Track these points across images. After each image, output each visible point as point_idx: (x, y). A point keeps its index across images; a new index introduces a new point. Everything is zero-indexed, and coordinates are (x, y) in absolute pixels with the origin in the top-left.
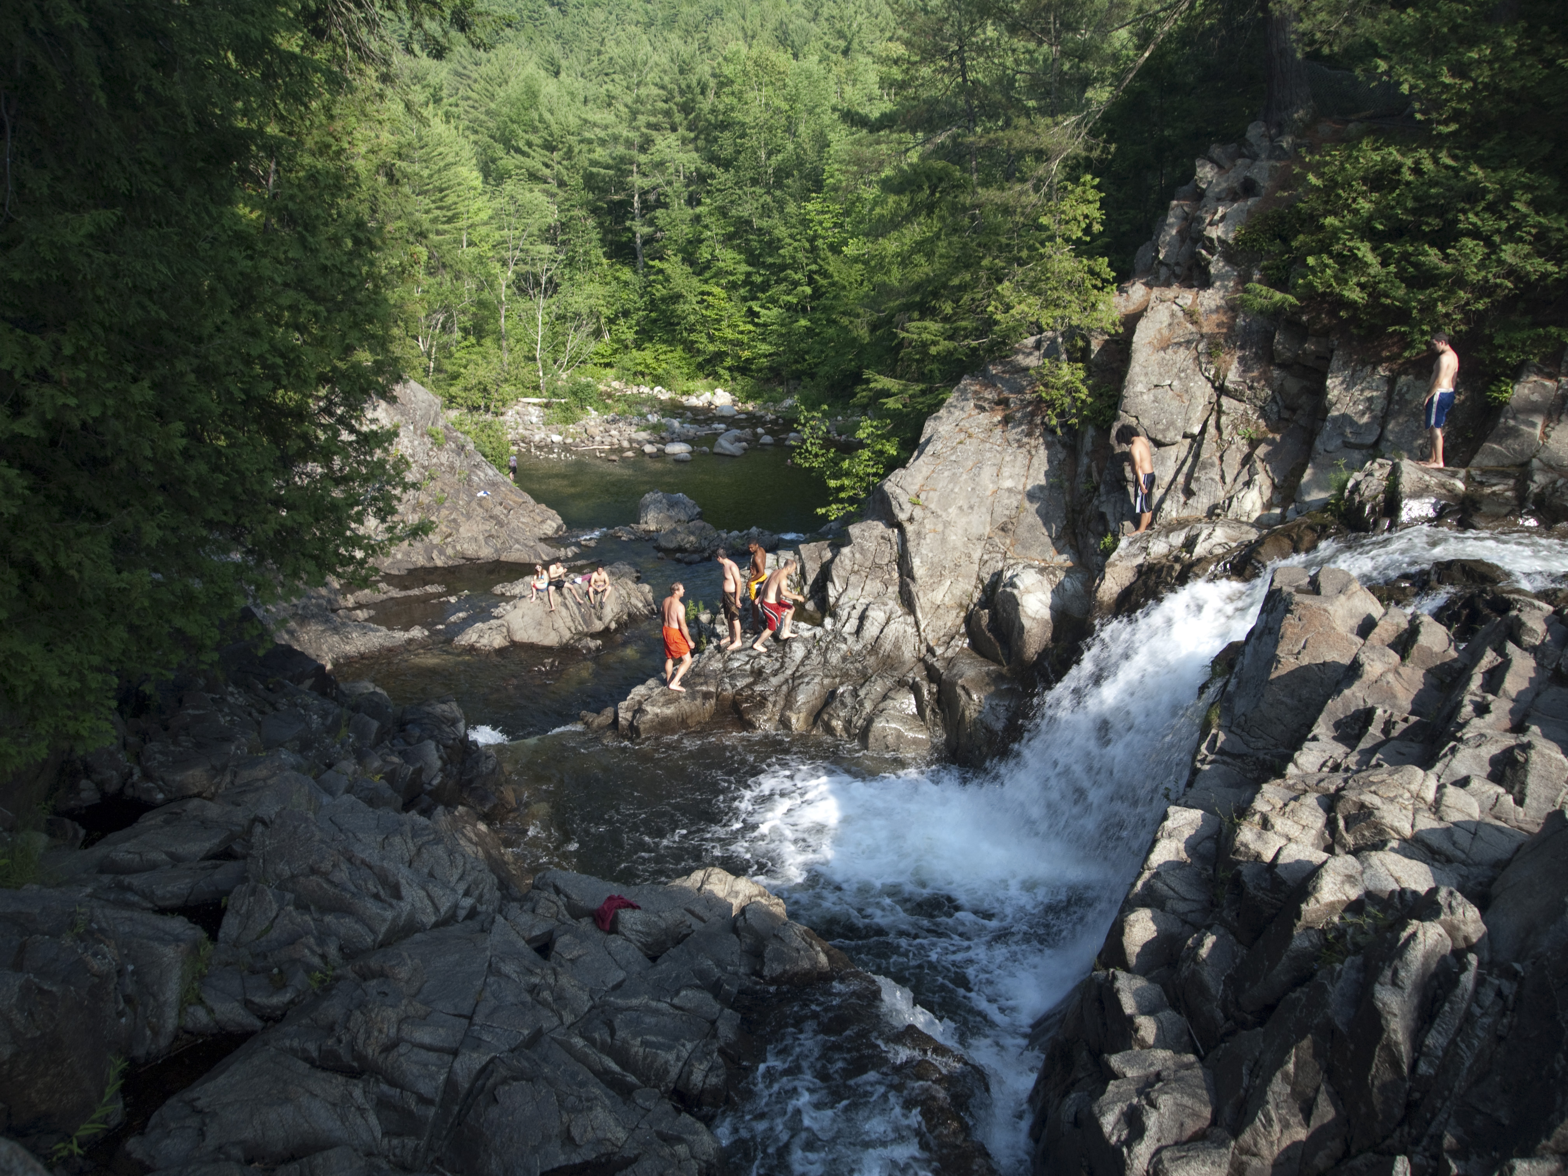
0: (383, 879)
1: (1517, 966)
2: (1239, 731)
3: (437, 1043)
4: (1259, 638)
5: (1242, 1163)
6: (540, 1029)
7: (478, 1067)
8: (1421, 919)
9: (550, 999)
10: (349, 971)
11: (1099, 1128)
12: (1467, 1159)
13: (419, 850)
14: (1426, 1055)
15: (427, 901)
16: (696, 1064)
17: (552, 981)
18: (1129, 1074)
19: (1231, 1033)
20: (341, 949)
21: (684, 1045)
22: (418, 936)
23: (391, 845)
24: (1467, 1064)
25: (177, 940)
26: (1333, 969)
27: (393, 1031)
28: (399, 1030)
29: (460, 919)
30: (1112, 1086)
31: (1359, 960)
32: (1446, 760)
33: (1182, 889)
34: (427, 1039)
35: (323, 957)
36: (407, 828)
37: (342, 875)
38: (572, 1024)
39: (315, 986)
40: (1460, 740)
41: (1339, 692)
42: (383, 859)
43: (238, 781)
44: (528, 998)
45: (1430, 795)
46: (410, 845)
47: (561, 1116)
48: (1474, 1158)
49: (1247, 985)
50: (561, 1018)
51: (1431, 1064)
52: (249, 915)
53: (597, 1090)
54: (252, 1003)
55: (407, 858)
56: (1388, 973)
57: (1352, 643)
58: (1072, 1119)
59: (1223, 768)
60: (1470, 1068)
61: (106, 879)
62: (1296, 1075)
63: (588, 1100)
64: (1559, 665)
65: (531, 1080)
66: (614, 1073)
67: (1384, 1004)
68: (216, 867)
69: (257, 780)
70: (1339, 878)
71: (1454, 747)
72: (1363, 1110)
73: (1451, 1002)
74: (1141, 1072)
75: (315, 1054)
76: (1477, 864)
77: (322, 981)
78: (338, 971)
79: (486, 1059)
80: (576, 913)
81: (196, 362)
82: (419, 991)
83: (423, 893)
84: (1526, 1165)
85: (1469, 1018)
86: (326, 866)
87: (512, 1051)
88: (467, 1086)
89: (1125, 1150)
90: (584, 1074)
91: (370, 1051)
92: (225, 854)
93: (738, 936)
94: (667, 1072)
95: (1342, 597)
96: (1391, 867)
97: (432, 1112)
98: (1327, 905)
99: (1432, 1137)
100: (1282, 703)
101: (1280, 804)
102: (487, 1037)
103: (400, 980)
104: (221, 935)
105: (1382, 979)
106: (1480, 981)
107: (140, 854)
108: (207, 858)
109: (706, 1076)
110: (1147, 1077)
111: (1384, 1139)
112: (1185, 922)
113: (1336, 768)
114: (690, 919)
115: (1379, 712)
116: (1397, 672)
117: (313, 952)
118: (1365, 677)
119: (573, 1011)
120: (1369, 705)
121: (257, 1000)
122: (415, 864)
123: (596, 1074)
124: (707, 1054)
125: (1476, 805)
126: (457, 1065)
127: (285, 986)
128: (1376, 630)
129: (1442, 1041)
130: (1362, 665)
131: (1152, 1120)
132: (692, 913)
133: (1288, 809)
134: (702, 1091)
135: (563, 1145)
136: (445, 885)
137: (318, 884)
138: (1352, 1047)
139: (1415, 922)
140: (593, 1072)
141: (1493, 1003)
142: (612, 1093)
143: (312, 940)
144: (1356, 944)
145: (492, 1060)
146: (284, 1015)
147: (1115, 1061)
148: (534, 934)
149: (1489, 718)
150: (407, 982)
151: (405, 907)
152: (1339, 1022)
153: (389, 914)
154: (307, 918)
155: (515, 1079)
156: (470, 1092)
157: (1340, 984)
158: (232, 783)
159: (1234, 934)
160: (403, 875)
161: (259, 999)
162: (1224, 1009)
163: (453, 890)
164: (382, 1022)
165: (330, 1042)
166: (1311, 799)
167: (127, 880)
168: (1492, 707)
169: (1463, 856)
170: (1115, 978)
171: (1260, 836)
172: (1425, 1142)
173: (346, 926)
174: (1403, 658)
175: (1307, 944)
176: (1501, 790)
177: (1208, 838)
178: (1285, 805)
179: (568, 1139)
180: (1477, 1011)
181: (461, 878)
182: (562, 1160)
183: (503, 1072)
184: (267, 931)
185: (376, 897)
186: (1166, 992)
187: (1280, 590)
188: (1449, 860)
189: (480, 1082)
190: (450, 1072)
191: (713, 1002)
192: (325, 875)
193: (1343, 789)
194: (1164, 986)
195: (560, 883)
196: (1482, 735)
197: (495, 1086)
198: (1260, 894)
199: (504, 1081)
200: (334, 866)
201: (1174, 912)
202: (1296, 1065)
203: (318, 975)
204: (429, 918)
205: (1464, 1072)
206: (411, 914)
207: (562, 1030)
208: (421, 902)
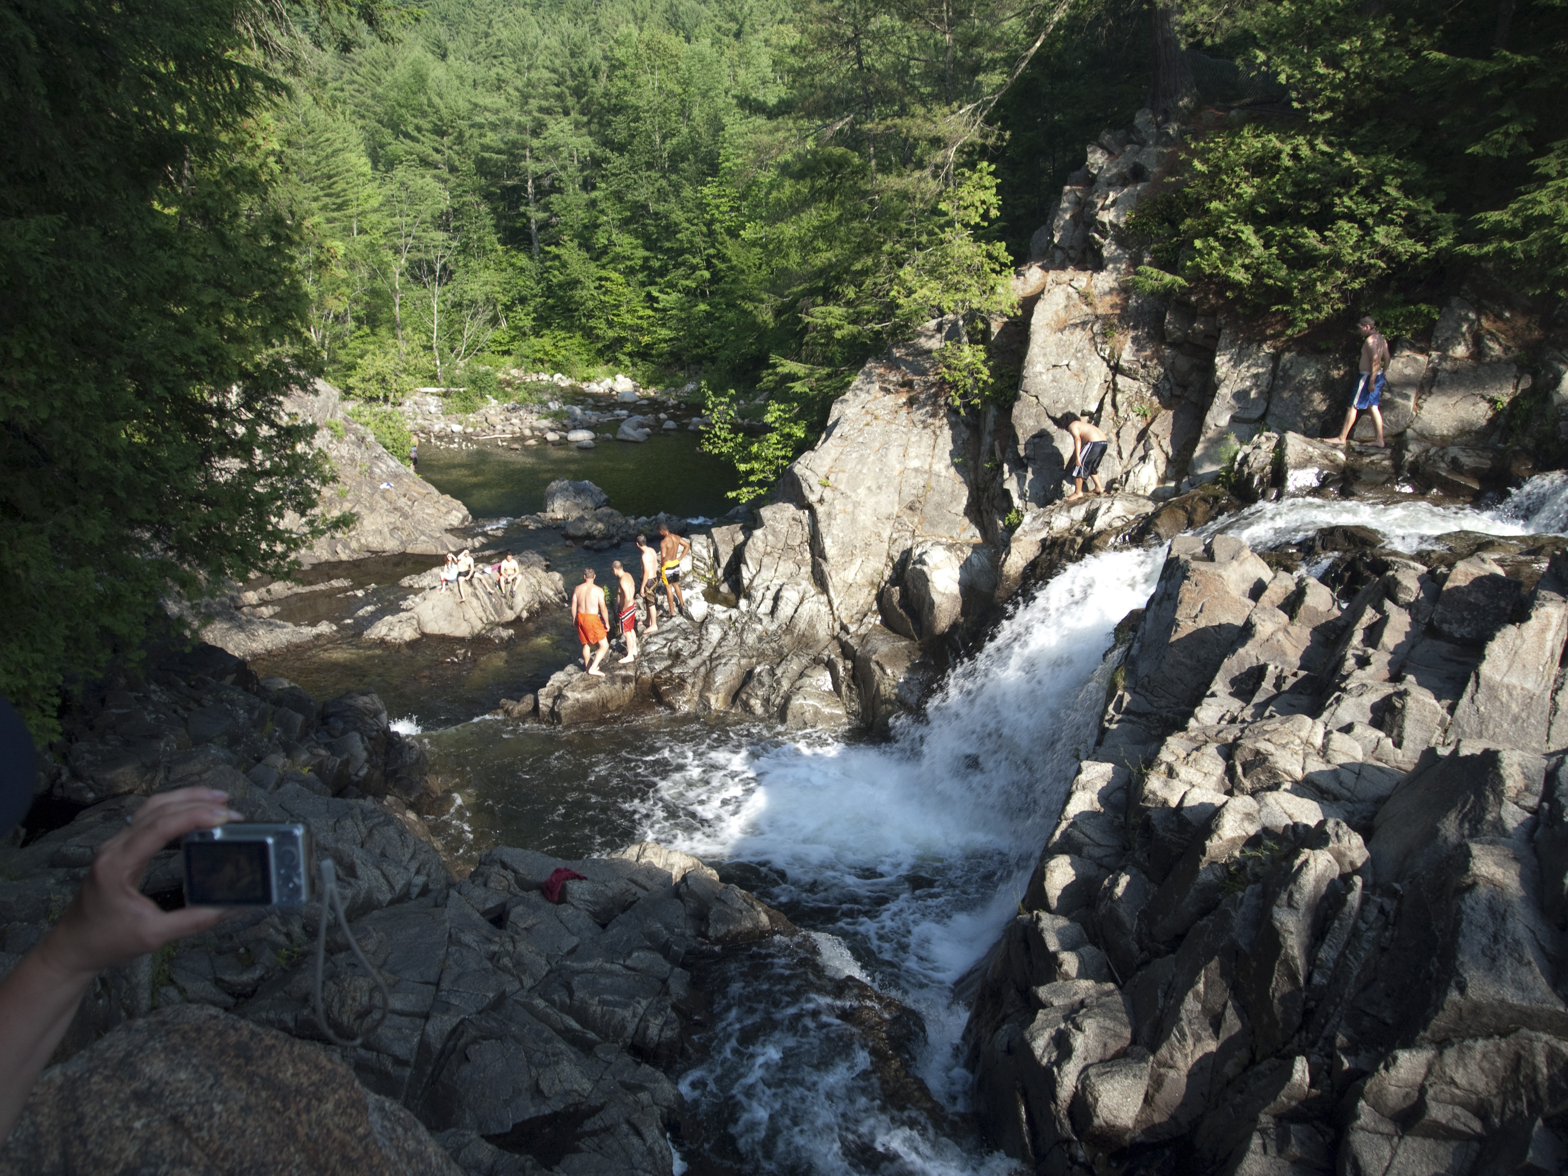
0: (339, 859)
1: (1397, 886)
2: (1143, 692)
3: (409, 1008)
4: (1159, 603)
5: (1160, 1075)
6: (504, 992)
7: (449, 1028)
8: (1313, 848)
9: (510, 965)
11: (1031, 1052)
12: (1357, 1055)
13: (370, 833)
14: (1320, 967)
15: (382, 880)
16: (652, 1019)
17: (510, 948)
18: (1056, 1003)
19: (1146, 963)
20: (304, 928)
21: (639, 1003)
22: (376, 913)
23: (342, 827)
24: (1355, 973)
26: (1236, 897)
27: (365, 999)
28: (371, 998)
29: (414, 896)
30: (1041, 1015)
31: (1258, 887)
32: (1332, 709)
33: (1096, 835)
34: (400, 1005)
35: (288, 935)
36: (357, 811)
38: (532, 988)
39: (283, 963)
40: (1344, 690)
41: (1234, 652)
42: (337, 841)
43: (172, 777)
44: (489, 965)
45: (1318, 741)
46: (362, 827)
47: (530, 1071)
48: (1363, 1053)
49: (1159, 917)
50: (521, 982)
51: (1323, 975)
53: (561, 1046)
54: (222, 980)
55: (359, 839)
56: (1284, 896)
57: (1244, 605)
58: (1005, 1048)
59: (1129, 726)
60: (1358, 977)
61: (61, 872)
62: (1206, 993)
63: (554, 1055)
64: (1431, 620)
65: (499, 1038)
66: (574, 1031)
67: (1281, 924)
68: (170, 857)
69: (192, 775)
70: (1239, 816)
71: (1338, 697)
72: (1266, 1020)
73: (1340, 919)
74: (1067, 1001)
75: (291, 1024)
76: (1361, 801)
77: (290, 958)
78: (306, 948)
79: (456, 1021)
80: (525, 885)
82: (385, 962)
83: (378, 873)
84: (1407, 1055)
85: (1355, 933)
87: (480, 1013)
88: (439, 1046)
89: (1055, 1070)
90: (548, 1032)
91: (345, 1019)
93: (682, 901)
94: (624, 1028)
95: (1235, 563)
96: (1285, 805)
97: (408, 1072)
98: (1228, 841)
99: (1326, 1039)
100: (1182, 663)
101: (1184, 754)
102: (455, 1001)
103: (367, 952)
105: (1279, 902)
106: (1365, 900)
109: (661, 1030)
110: (1073, 1005)
111: (1285, 1044)
112: (1100, 866)
113: (1233, 720)
114: (634, 889)
115: (1271, 668)
116: (1286, 631)
117: (278, 931)
118: (1257, 636)
119: (532, 975)
120: (1262, 662)
121: (227, 978)
122: (367, 846)
123: (559, 1032)
124: (660, 1010)
125: (1360, 748)
126: (429, 1028)
127: (253, 964)
128: (1267, 593)
129: (1334, 954)
130: (1254, 626)
131: (1079, 1042)
132: (635, 882)
133: (1191, 759)
134: (659, 1044)
135: (533, 1098)
136: (399, 863)
138: (1254, 964)
139: (1306, 850)
140: (555, 1030)
141: (1377, 919)
142: (574, 1049)
143: (276, 920)
144: (1255, 874)
145: (462, 1022)
146: (254, 991)
147: (1043, 992)
148: (487, 906)
149: (1369, 669)
150: (374, 954)
151: (363, 885)
152: (1242, 943)
153: (349, 893)
155: (485, 1038)
156: (442, 1052)
157: (1242, 909)
159: (1145, 873)
160: (358, 855)
161: (229, 977)
162: (1140, 942)
163: (406, 868)
164: (355, 991)
165: (306, 1012)
166: (1211, 749)
168: (1372, 660)
169: (1349, 794)
170: (1039, 919)
171: (1166, 784)
172: (1320, 1043)
174: (1291, 618)
176: (1382, 734)
177: (1119, 788)
178: (1188, 755)
179: (537, 1092)
180: (1363, 926)
181: (413, 857)
182: (532, 1111)
183: (472, 1032)
185: (336, 877)
186: (1086, 930)
187: (1178, 558)
188: (1336, 798)
189: (451, 1043)
190: (422, 1035)
191: (664, 962)
193: (1240, 738)
194: (1084, 925)
195: (507, 859)
196: (1364, 685)
197: (466, 1046)
198: (1168, 835)
199: (475, 1041)
201: (1090, 857)
202: (1205, 984)
203: (284, 952)
204: (386, 896)
205: (1353, 980)
206: (369, 892)
207: (524, 993)
208: (377, 880)
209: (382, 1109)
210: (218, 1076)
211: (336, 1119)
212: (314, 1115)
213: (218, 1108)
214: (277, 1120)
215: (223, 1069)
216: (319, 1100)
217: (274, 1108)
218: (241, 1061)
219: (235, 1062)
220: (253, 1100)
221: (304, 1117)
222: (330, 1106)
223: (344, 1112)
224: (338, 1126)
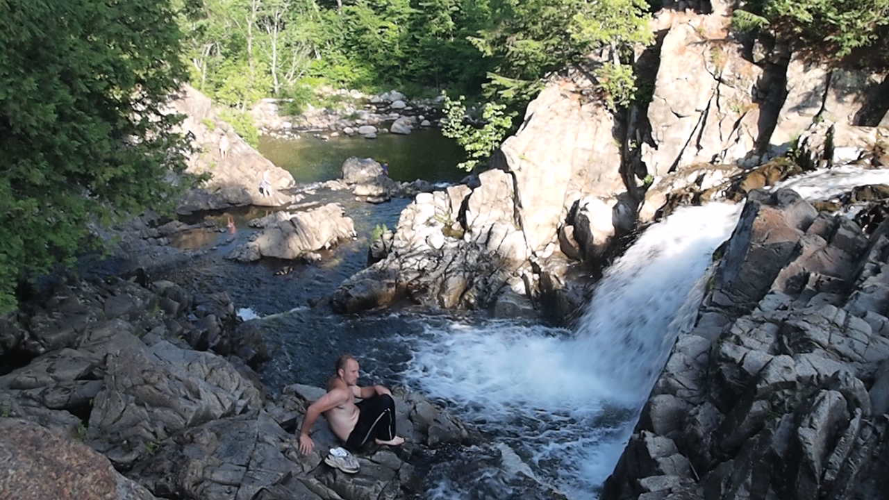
0: (189, 387)
1: (886, 416)
2: (726, 292)
3: (227, 480)
4: (739, 233)
6: (290, 472)
7: (253, 494)
8: (828, 389)
9: (296, 457)
10: (171, 440)
13: (211, 371)
14: (830, 469)
15: (217, 402)
17: (296, 446)
18: (652, 490)
19: (714, 467)
20: (165, 429)
21: (379, 484)
22: (212, 422)
23: (192, 368)
24: (854, 473)
25: (64, 424)
26: (775, 421)
27: (200, 474)
28: (204, 473)
29: (238, 413)
30: (642, 497)
32: (852, 302)
33: (687, 383)
34: (221, 479)
35: (154, 433)
36: (203, 358)
37: (164, 384)
38: (309, 472)
39: (150, 450)
40: (861, 289)
41: (788, 264)
42: (189, 376)
43: (92, 338)
44: (282, 455)
45: (841, 322)
46: (205, 368)
49: (725, 436)
50: (303, 467)
51: (833, 474)
52: (107, 409)
54: (112, 461)
55: (204, 377)
56: (807, 421)
57: (797, 234)
59: (716, 314)
60: (856, 475)
61: (16, 392)
62: (753, 485)
66: (336, 499)
67: (804, 438)
68: (84, 384)
69: (104, 337)
70: (780, 369)
71: (857, 294)
73: (845, 436)
74: (660, 488)
75: (153, 487)
76: (868, 362)
77: (155, 447)
78: (164, 441)
79: (258, 489)
81: (61, 68)
82: (215, 451)
83: (215, 396)
85: (856, 446)
86: (154, 379)
87: (274, 485)
91: (186, 485)
92: (88, 376)
93: (412, 421)
94: (369, 499)
95: (791, 206)
96: (814, 363)
98: (772, 384)
100: (754, 273)
101: (748, 330)
102: (258, 477)
103: (203, 444)
104: (90, 422)
105: (803, 424)
106: (863, 425)
107: (36, 378)
108: (78, 379)
110: (663, 491)
112: (688, 402)
113: (785, 308)
115: (813, 275)
116: (824, 251)
117: (148, 430)
118: (804, 254)
119: (310, 464)
120: (807, 271)
121: (114, 459)
122: (209, 380)
123: (325, 499)
124: (393, 488)
125: (870, 328)
126: (240, 493)
127: (131, 450)
128: (813, 225)
129: (840, 460)
130: (802, 247)
133: (752, 333)
136: (228, 392)
137: (150, 391)
138: (786, 466)
139: (824, 391)
140: (323, 499)
141: (871, 437)
143: (147, 423)
144: (790, 408)
145: (261, 490)
146: (131, 468)
147: (644, 482)
148: (284, 420)
149: (880, 276)
150: (208, 445)
151: (204, 404)
152: (779, 452)
153: (194, 408)
154: (143, 410)
157: (780, 430)
158: (89, 339)
159: (717, 407)
160: (202, 386)
161: (116, 458)
162: (711, 451)
163: (233, 395)
164: (194, 468)
165: (162, 480)
166: (768, 327)
167: (29, 392)
168: (882, 270)
169: (860, 358)
170: (644, 435)
171: (734, 349)
173: (167, 415)
174: (829, 243)
175: (761, 409)
176: (886, 319)
177: (704, 352)
178: (751, 330)
180: (861, 441)
181: (237, 389)
183: (268, 497)
184: (119, 418)
185: (186, 397)
186: (676, 444)
187: (752, 202)
188: (851, 360)
190: (235, 497)
191: (397, 458)
192: (153, 385)
193: (787, 319)
194: (675, 440)
195: (300, 392)
196: (875, 286)
198: (733, 381)
200: (159, 379)
201: (682, 397)
202: (752, 478)
203: (152, 444)
204: (218, 412)
205: (853, 477)
206: (208, 409)
207: (304, 474)
208: (214, 402)
209: (129, 486)
210: (15, 455)
211: (92, 487)
212: (76, 483)
213: (11, 472)
214: (51, 483)
215: (20, 451)
216: (82, 475)
217: (50, 476)
218: (34, 448)
219: (30, 448)
220: (36, 469)
221: (70, 483)
222: (89, 479)
223: (98, 483)
224: (93, 491)
